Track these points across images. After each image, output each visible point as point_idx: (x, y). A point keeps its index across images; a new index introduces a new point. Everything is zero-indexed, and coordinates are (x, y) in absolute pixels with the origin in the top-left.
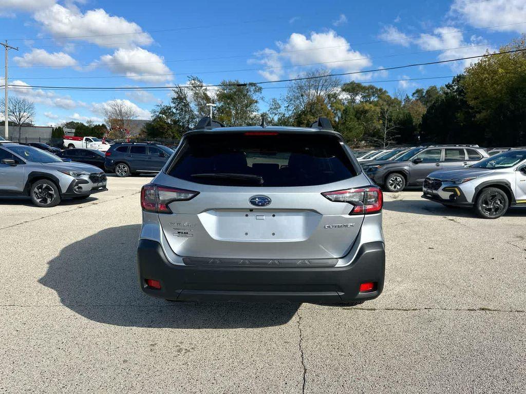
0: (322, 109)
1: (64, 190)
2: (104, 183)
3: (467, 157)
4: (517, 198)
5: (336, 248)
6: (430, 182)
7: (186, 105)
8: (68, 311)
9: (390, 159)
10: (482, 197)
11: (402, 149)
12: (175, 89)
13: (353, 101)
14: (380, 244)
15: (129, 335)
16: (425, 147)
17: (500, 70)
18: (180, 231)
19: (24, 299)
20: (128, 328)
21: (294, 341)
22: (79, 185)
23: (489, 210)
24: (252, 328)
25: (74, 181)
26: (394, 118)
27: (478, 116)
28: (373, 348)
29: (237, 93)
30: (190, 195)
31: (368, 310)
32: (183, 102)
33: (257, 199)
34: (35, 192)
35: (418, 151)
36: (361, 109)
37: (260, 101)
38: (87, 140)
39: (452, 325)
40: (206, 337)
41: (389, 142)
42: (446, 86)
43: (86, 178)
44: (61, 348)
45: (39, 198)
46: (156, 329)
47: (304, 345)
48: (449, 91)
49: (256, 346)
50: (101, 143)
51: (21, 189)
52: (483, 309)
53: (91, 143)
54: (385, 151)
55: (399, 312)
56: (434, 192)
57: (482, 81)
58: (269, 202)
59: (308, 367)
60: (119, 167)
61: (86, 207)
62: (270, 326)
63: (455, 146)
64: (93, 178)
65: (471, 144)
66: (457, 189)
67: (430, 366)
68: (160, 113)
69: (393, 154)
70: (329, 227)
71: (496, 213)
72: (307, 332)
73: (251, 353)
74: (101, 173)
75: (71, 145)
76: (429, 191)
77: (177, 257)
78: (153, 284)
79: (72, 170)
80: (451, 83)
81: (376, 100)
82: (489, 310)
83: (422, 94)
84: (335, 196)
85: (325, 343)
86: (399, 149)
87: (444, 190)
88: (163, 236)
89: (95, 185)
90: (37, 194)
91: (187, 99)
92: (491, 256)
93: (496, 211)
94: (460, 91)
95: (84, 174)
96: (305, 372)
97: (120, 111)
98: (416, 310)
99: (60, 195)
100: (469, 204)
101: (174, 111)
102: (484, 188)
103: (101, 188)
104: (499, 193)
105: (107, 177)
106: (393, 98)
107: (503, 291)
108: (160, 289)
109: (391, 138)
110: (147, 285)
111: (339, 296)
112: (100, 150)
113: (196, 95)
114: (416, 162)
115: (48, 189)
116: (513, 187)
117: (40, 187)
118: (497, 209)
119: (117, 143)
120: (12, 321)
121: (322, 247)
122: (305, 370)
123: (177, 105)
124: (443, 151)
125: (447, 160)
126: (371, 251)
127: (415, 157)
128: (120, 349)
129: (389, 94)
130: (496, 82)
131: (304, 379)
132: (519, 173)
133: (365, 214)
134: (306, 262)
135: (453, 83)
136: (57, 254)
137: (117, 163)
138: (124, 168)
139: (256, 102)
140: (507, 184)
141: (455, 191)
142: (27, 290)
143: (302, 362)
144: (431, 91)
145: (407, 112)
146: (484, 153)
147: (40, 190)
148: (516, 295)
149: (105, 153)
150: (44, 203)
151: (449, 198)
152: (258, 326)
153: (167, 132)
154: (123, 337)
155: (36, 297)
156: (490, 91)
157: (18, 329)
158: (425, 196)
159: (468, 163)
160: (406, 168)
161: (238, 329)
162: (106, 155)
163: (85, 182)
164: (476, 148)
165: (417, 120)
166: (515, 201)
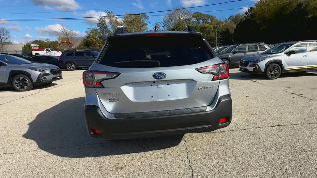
0: (183, 27)
1: (35, 80)
2: (60, 74)
3: (259, 49)
4: (285, 68)
5: (205, 100)
6: (243, 62)
7: (106, 27)
8: (44, 153)
9: (221, 52)
10: (269, 69)
11: (226, 46)
12: (98, 18)
13: (199, 23)
14: (228, 96)
15: (85, 163)
16: (238, 45)
17: (271, 4)
18: (110, 98)
19: (13, 149)
20: (84, 158)
21: (184, 154)
22: (44, 76)
23: (272, 75)
24: (159, 150)
25: (40, 74)
26: (220, 31)
27: (261, 28)
28: (227, 153)
29: (135, 20)
30: (115, 75)
31: (221, 132)
32: (103, 26)
33: (157, 75)
34: (15, 83)
35: (235, 47)
36: (203, 27)
37: (148, 23)
38: (47, 50)
39: (265, 135)
40: (133, 158)
41: (219, 44)
42: (245, 13)
43: (48, 72)
44: (41, 176)
45: (19, 86)
46: (101, 157)
47: (189, 155)
48: (246, 16)
49: (162, 160)
50: (56, 51)
51: (6, 81)
52: (278, 125)
53: (50, 52)
54: (218, 48)
55: (237, 131)
56: (245, 67)
57: (263, 10)
58: (165, 76)
59: (193, 168)
60: (69, 65)
61: (50, 89)
62: (169, 147)
63: (253, 43)
64: (53, 72)
65: (260, 42)
66: (256, 65)
67: (258, 158)
68: (91, 33)
69: (222, 49)
70: (201, 88)
71: (276, 76)
72: (190, 148)
73: (160, 164)
74: (57, 69)
75: (37, 54)
76: (243, 67)
77: (110, 114)
78: (97, 131)
79: (38, 68)
80: (247, 12)
81: (210, 21)
82: (281, 125)
83: (233, 18)
84: (203, 70)
85: (201, 153)
86: (225, 47)
87: (250, 66)
88: (100, 103)
89: (55, 76)
90: (17, 84)
91: (106, 24)
92: (277, 98)
93: (275, 75)
94: (252, 16)
95: (47, 70)
96: (192, 171)
97: (66, 33)
98: (245, 129)
99: (32, 83)
100: (263, 73)
101: (99, 31)
102: (270, 64)
103: (59, 78)
104: (277, 66)
105: (62, 71)
106: (219, 20)
107: (286, 115)
108: (102, 134)
109: (220, 41)
110: (93, 133)
111: (209, 127)
112: (56, 56)
113: (111, 22)
114: (234, 53)
115: (24, 80)
116: (283, 63)
117: (19, 80)
118: (276, 74)
119: (66, 51)
120: (6, 163)
121: (197, 100)
122: (192, 170)
123: (100, 28)
124: (247, 46)
125: (249, 51)
126: (224, 100)
127: (234, 50)
128: (80, 172)
129: (217, 18)
130: (270, 11)
131: (192, 175)
132: (286, 55)
133: (220, 80)
134: (189, 110)
135: (248, 12)
136: (34, 119)
137: (67, 63)
138: (72, 65)
139: (146, 24)
140: (280, 61)
141: (255, 67)
142: (15, 142)
143: (190, 166)
144: (238, 16)
145: (226, 27)
146: (266, 46)
147: (19, 81)
148: (292, 116)
149: (59, 57)
150: (22, 89)
151: (252, 70)
152: (162, 149)
153: (95, 43)
154: (81, 165)
155: (22, 147)
156: (267, 15)
157: (10, 168)
158: (240, 70)
159: (259, 52)
160: (229, 56)
161: (151, 151)
162: (60, 59)
163: (48, 74)
164: (263, 44)
165: (232, 32)
166: (284, 69)
